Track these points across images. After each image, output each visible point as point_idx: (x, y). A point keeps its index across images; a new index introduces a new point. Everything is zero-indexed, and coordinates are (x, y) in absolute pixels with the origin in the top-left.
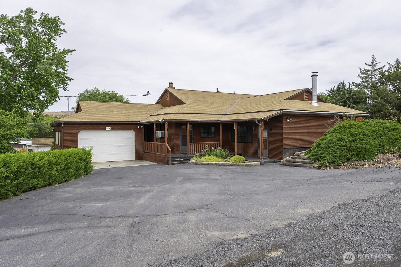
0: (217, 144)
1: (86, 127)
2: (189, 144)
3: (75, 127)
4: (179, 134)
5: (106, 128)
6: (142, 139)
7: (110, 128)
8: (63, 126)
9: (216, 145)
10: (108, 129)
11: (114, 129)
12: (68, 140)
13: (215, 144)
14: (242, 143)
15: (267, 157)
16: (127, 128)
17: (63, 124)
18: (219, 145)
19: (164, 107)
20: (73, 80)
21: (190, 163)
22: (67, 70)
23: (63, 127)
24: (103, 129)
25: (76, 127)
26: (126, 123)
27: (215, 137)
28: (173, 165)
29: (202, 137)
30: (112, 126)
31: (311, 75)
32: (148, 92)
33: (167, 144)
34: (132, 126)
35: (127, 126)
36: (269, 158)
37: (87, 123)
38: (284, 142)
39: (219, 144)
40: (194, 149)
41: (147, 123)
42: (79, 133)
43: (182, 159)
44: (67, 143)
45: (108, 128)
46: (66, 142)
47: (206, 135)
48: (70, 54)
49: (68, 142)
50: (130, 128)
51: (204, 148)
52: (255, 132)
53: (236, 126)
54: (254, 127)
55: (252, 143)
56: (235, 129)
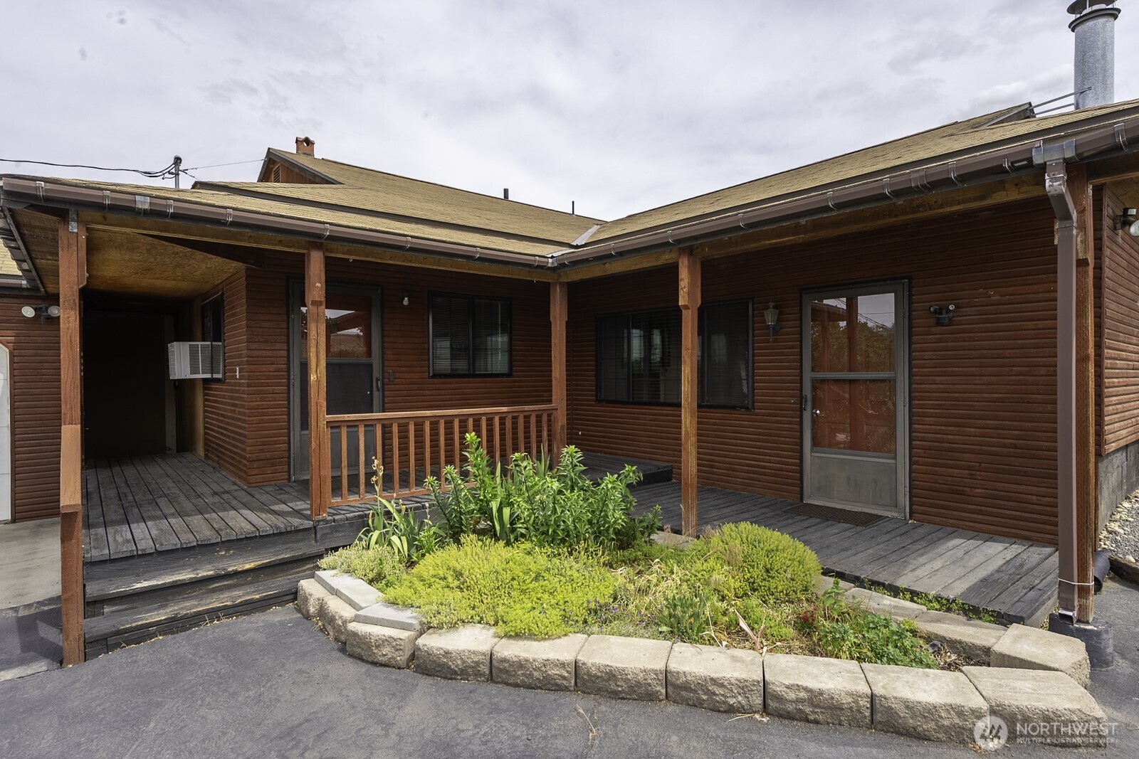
0: (533, 420)
2: (323, 424)
4: (285, 353)
9: (527, 423)
13: (521, 421)
18: (549, 421)
27: (509, 375)
29: (435, 376)
32: (178, 160)
39: (545, 418)
40: (369, 463)
47: (462, 365)
51: (450, 461)
52: (776, 341)
53: (692, 284)
54: (775, 307)
55: (747, 408)
56: (686, 307)
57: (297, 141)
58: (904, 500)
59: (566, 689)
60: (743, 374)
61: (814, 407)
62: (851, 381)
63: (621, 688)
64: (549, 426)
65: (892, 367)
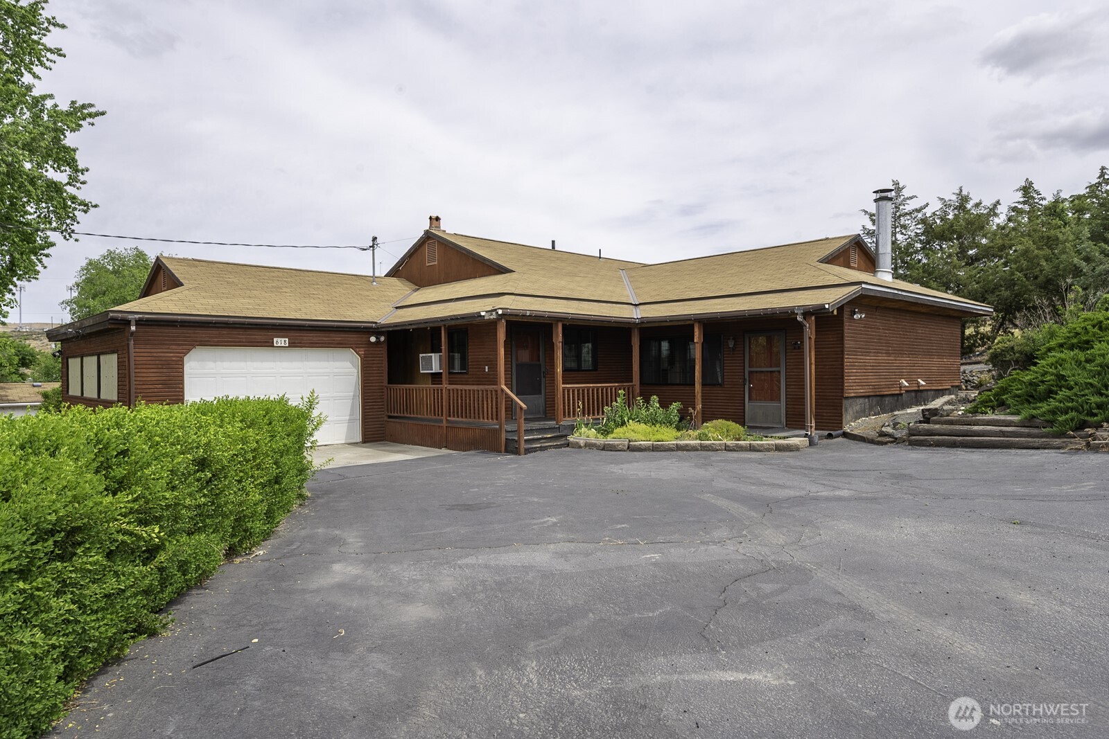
1: (210, 337)
2: (561, 388)
3: (174, 337)
5: (275, 340)
6: (382, 376)
7: (287, 342)
8: (133, 328)
10: (279, 345)
11: (300, 343)
12: (149, 379)
14: (682, 388)
15: (780, 422)
16: (338, 344)
17: (133, 322)
19: (418, 288)
20: (96, 206)
21: (580, 447)
22: (83, 170)
23: (132, 333)
24: (266, 342)
25: (178, 337)
26: (337, 327)
28: (530, 452)
30: (293, 334)
31: (875, 196)
32: (375, 239)
33: (504, 387)
34: (353, 337)
35: (338, 337)
36: (789, 428)
37: (215, 323)
38: (846, 378)
39: (633, 388)
41: (407, 328)
42: (186, 354)
43: (549, 436)
44: (148, 391)
45: (279, 339)
46: (144, 387)
48: (90, 124)
49: (151, 386)
50: (345, 344)
52: (733, 354)
53: (700, 334)
54: (733, 339)
55: (720, 385)
56: (697, 343)
57: (431, 218)
58: (784, 420)
59: (674, 451)
60: (718, 370)
61: (750, 384)
62: (771, 372)
63: (690, 448)
64: (633, 392)
65: (778, 365)
